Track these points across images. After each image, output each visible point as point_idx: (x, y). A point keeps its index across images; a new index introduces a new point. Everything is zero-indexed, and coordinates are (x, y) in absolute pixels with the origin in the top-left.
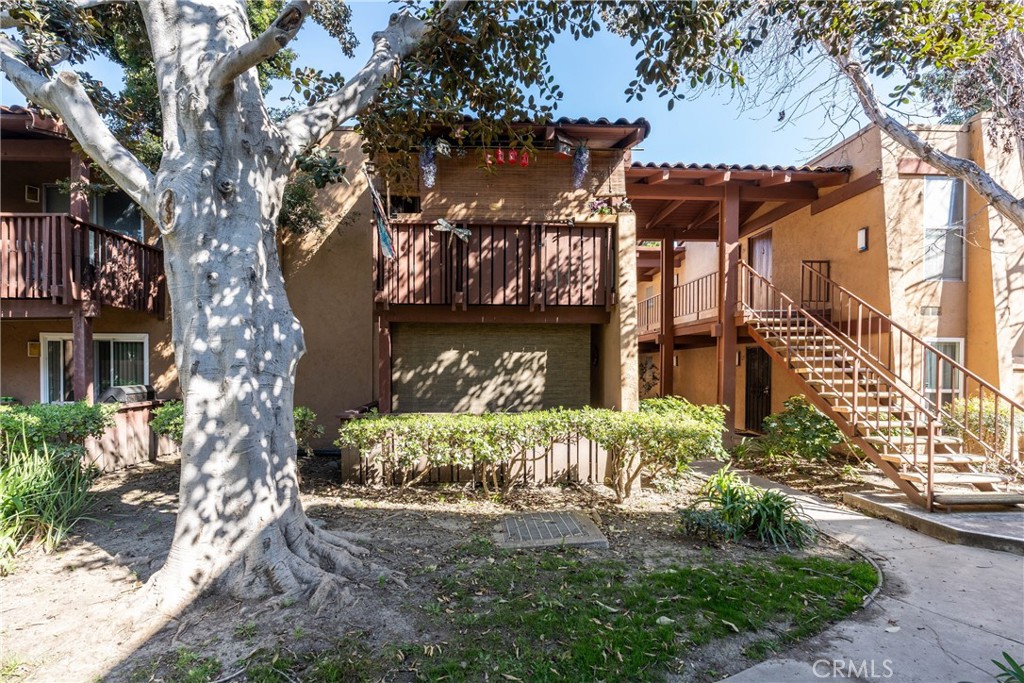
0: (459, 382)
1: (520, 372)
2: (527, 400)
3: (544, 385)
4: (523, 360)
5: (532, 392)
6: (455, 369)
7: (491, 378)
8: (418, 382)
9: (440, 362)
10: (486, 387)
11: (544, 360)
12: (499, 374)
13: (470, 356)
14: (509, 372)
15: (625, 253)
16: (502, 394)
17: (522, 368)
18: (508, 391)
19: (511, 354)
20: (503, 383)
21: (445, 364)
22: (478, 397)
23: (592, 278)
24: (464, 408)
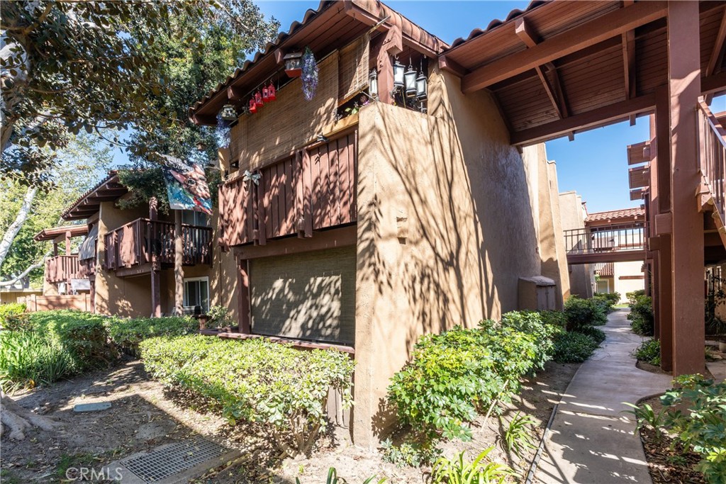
0: (284, 307)
1: (322, 295)
2: (328, 323)
3: (340, 309)
4: (323, 285)
5: (331, 316)
6: (281, 295)
7: (302, 302)
8: (262, 307)
9: (274, 289)
10: (300, 311)
11: (339, 284)
12: (308, 298)
13: (290, 283)
14: (315, 296)
15: (364, 155)
16: (310, 317)
17: (323, 292)
18: (315, 314)
19: (315, 279)
20: (311, 307)
21: (277, 291)
22: (296, 319)
23: (348, 192)
24: (287, 330)
